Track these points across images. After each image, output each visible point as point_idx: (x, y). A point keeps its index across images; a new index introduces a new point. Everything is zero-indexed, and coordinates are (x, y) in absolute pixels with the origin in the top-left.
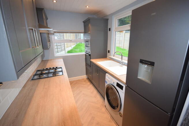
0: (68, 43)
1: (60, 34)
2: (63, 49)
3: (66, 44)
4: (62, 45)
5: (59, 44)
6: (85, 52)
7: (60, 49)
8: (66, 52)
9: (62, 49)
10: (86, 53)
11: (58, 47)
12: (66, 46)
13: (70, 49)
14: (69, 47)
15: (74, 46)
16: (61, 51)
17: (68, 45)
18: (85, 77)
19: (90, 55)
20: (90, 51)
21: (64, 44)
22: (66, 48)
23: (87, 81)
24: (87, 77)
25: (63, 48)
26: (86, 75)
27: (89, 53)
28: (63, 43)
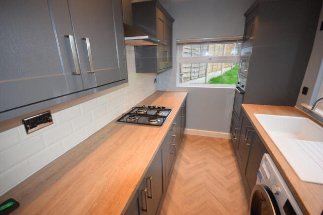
0: (215, 64)
1: (202, 46)
2: (202, 74)
3: (209, 64)
4: (202, 66)
5: (196, 66)
6: (235, 85)
7: (197, 74)
8: (208, 79)
9: (200, 73)
10: (238, 88)
11: (193, 70)
12: (209, 68)
13: (218, 74)
14: (217, 70)
15: (229, 69)
16: (199, 77)
17: (214, 67)
18: (227, 135)
19: (243, 93)
20: (245, 84)
21: (207, 66)
22: (208, 72)
23: (228, 146)
24: (230, 139)
25: (203, 72)
26: (230, 132)
27: (242, 88)
28: (204, 64)
